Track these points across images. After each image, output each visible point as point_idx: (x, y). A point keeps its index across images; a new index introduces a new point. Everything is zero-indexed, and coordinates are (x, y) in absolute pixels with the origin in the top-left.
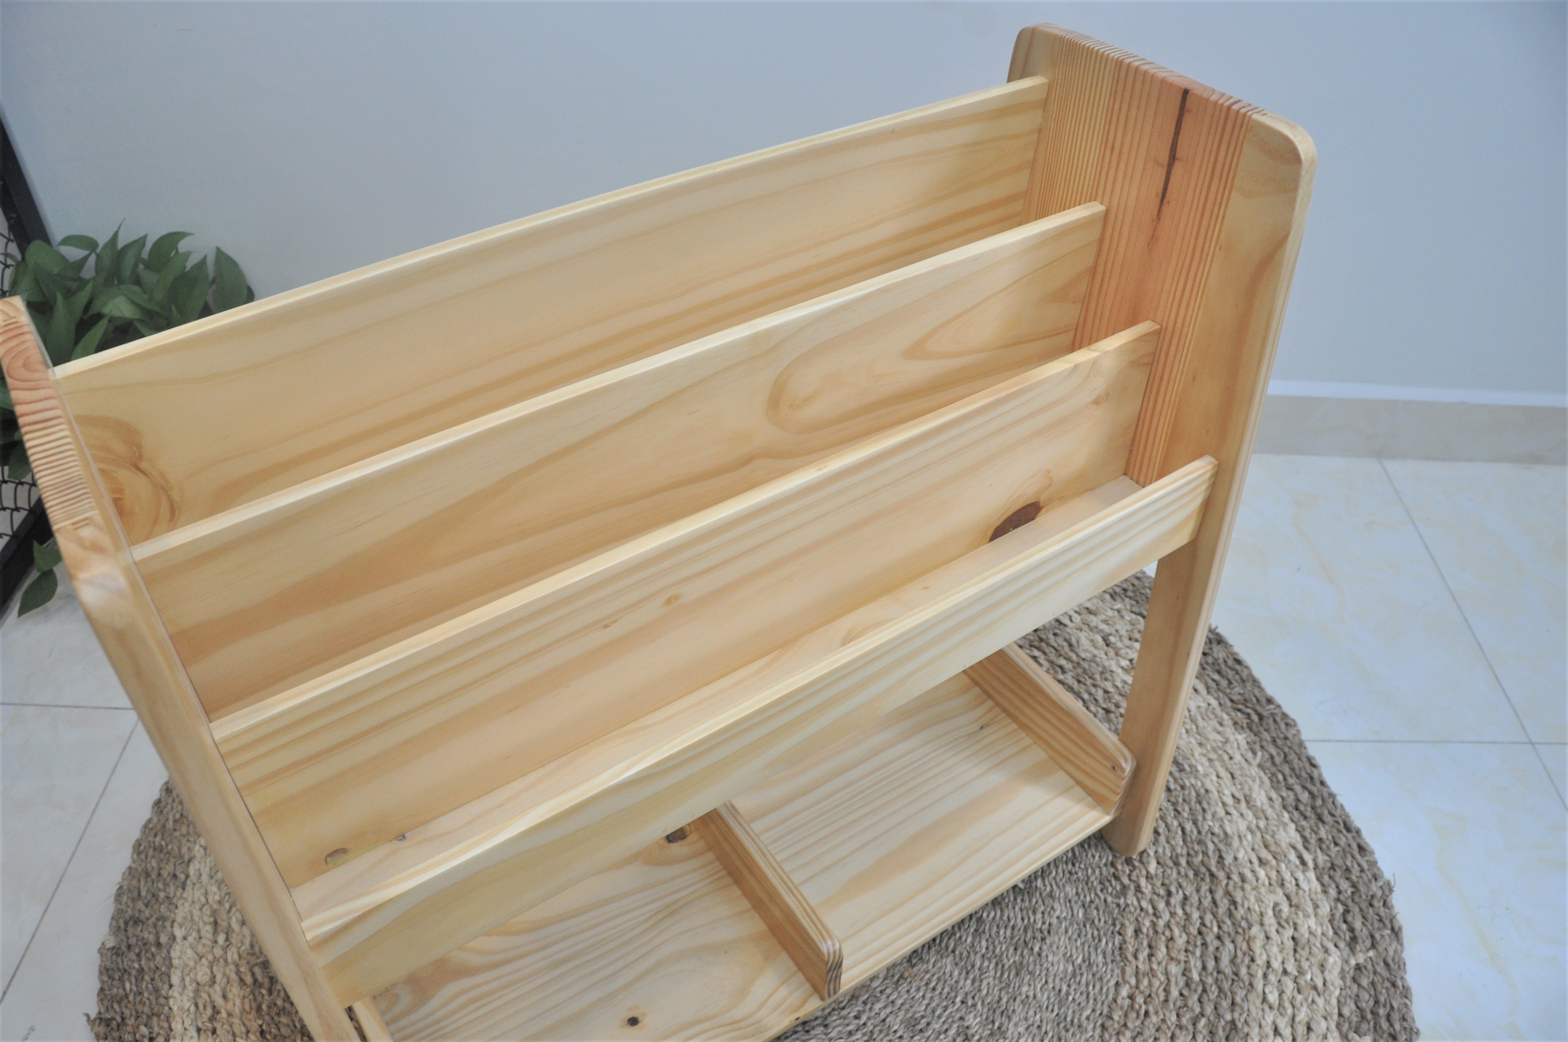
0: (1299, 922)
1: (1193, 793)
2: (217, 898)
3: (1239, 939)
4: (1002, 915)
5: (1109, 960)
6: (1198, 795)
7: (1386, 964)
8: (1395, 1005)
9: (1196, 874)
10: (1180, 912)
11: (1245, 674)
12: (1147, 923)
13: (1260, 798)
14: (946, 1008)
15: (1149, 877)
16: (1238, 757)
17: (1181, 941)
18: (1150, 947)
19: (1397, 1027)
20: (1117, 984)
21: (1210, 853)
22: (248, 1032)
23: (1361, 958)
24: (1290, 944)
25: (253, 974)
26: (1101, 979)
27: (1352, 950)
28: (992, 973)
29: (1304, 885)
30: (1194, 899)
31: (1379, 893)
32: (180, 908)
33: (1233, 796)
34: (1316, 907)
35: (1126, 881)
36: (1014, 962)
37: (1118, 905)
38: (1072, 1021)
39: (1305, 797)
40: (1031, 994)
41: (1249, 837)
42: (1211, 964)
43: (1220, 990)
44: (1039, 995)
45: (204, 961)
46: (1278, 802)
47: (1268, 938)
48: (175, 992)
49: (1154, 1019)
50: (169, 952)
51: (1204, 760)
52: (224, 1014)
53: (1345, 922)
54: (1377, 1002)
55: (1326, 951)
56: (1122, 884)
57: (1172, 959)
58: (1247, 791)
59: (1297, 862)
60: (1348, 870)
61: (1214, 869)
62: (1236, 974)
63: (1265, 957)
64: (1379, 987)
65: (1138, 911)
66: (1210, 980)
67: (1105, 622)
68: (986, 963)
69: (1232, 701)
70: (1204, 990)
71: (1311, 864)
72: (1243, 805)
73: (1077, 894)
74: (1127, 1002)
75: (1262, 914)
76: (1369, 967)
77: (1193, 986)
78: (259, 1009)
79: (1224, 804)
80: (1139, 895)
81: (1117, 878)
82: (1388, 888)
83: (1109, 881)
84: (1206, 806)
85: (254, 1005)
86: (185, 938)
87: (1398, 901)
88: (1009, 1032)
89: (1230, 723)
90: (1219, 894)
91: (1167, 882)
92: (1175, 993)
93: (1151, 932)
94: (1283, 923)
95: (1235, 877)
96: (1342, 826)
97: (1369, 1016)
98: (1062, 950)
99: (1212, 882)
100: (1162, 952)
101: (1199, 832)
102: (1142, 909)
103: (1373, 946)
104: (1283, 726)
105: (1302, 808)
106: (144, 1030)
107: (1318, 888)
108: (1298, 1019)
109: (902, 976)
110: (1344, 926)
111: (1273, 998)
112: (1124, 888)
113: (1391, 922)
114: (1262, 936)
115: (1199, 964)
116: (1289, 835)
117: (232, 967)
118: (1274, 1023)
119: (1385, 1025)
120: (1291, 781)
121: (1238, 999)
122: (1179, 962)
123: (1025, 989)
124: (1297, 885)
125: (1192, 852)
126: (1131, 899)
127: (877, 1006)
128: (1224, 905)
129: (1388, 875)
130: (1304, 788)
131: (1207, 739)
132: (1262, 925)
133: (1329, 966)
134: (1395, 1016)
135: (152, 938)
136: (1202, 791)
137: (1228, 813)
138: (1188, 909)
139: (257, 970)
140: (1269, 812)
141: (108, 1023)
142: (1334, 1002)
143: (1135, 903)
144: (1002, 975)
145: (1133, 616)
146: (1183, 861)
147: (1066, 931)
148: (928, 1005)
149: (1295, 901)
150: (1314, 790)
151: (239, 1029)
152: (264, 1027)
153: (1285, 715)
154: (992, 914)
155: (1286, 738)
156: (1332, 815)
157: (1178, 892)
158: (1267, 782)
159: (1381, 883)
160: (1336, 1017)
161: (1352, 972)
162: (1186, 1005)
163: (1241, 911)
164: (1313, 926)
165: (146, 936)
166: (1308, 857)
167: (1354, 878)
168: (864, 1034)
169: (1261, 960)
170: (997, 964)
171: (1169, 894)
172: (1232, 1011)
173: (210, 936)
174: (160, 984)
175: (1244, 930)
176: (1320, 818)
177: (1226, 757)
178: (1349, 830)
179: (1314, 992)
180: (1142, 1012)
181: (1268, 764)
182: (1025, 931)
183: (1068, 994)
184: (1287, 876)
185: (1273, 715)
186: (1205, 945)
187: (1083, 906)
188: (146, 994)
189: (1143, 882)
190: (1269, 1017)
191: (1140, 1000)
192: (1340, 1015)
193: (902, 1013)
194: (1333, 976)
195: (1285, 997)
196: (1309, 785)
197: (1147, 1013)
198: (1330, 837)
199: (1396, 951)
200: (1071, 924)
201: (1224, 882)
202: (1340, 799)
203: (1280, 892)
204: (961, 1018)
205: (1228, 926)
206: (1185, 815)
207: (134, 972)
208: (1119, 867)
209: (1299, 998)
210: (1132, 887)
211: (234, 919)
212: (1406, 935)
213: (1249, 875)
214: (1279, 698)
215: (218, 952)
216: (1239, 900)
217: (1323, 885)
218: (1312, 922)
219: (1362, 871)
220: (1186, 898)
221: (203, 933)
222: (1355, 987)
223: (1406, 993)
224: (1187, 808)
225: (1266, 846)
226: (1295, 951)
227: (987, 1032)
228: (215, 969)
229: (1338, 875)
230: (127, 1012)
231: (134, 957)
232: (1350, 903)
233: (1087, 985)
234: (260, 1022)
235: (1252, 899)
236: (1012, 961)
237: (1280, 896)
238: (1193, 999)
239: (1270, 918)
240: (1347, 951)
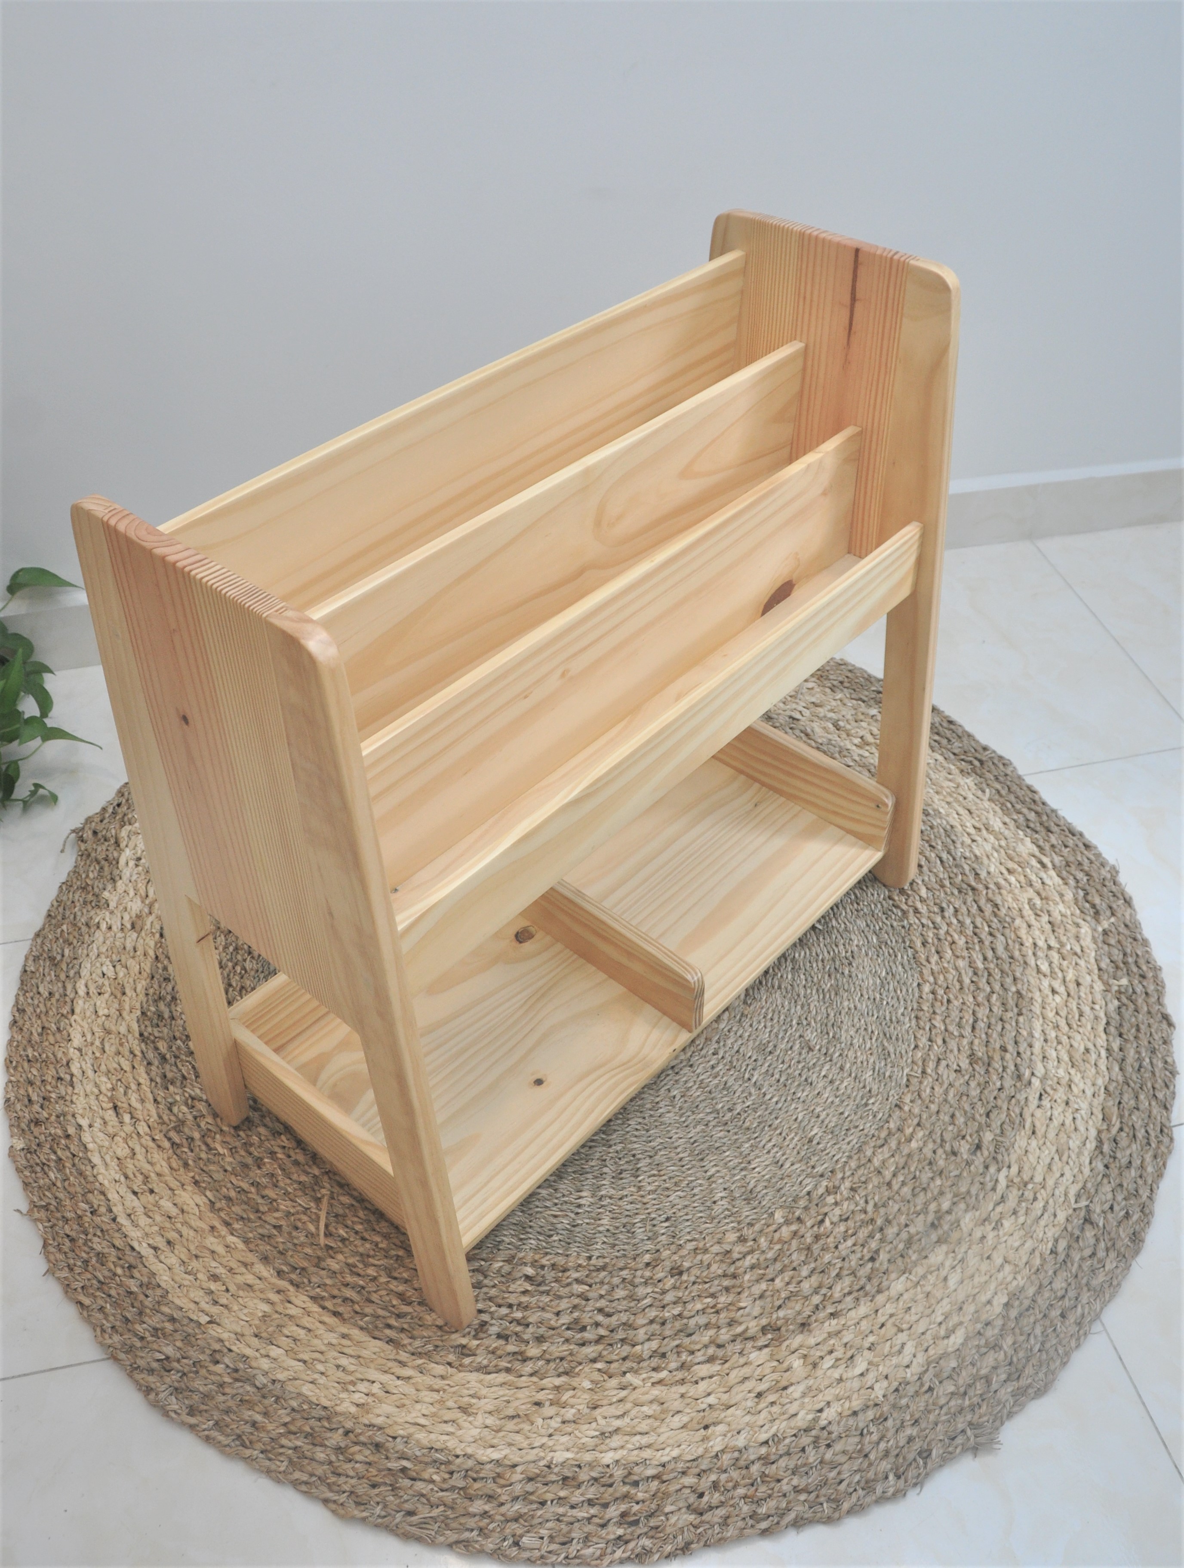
0: (1051, 909)
1: (942, 831)
2: (109, 1086)
3: (1007, 931)
4: (811, 955)
5: (907, 968)
6: (945, 831)
7: (1126, 926)
8: (1139, 953)
9: (960, 892)
10: (955, 921)
11: (960, 732)
12: (931, 935)
13: (996, 824)
14: (786, 1031)
15: (922, 900)
16: (970, 797)
17: (961, 942)
18: (938, 952)
19: (1144, 968)
20: (919, 985)
21: (967, 872)
22: (183, 1185)
23: (1105, 925)
24: (1048, 927)
25: (169, 1139)
26: (904, 983)
27: (1098, 921)
28: (816, 997)
29: (1048, 881)
30: (964, 909)
31: (1109, 876)
32: (77, 1102)
33: (975, 828)
34: (1061, 895)
35: (904, 907)
36: (831, 985)
37: (903, 927)
38: (891, 1020)
39: (1032, 816)
40: (852, 1006)
41: (995, 854)
42: (990, 954)
43: (1002, 971)
44: (859, 1006)
45: (117, 1139)
46: (1012, 825)
47: (1029, 926)
48: (101, 1168)
49: (956, 1003)
50: (80, 1139)
51: (944, 804)
52: (153, 1175)
53: (1087, 901)
54: (1125, 955)
55: (1078, 925)
56: (902, 910)
57: (958, 957)
58: (985, 821)
59: (1039, 866)
60: (1080, 864)
61: (973, 884)
62: (1012, 957)
63: (1031, 940)
64: (1124, 943)
66: (992, 966)
67: (832, 711)
68: (809, 991)
69: (954, 754)
70: (990, 975)
71: (1049, 865)
72: (984, 832)
73: (867, 925)
74: (931, 996)
75: (1020, 910)
76: (1113, 930)
77: (980, 973)
78: (186, 1165)
79: (969, 834)
80: (918, 916)
81: (897, 907)
82: (1114, 871)
83: (890, 910)
84: (954, 838)
85: (181, 1163)
86: (90, 1126)
87: (1122, 879)
88: (843, 1038)
89: (957, 771)
90: (982, 902)
91: (938, 901)
92: (967, 981)
93: (936, 941)
94: (1039, 913)
95: (992, 886)
96: (1067, 833)
97: (1122, 965)
98: (867, 969)
99: (974, 894)
100: (948, 954)
101: (954, 859)
102: (923, 926)
103: (1113, 914)
104: (1001, 766)
105: (1032, 825)
106: (83, 1206)
107: (1061, 882)
108: (1068, 979)
109: (742, 1015)
110: (1087, 905)
111: (1045, 967)
112: (904, 912)
113: (1123, 894)
114: (1025, 925)
115: (981, 957)
116: (1026, 847)
117: (148, 1138)
118: (1050, 985)
119: (1135, 969)
120: (1018, 806)
121: (1018, 975)
122: (964, 958)
123: (846, 1004)
124: (1043, 883)
125: (952, 875)
126: (912, 919)
127: (729, 1042)
128: (988, 909)
129: (1111, 860)
130: (1030, 809)
131: (942, 787)
132: (1022, 917)
133: (1082, 936)
134: (1142, 962)
135: (59, 1132)
136: (948, 827)
137: (973, 841)
138: (960, 918)
139: (172, 1134)
140: (1007, 832)
141: (46, 1207)
142: (1093, 961)
143: (917, 922)
144: (824, 998)
145: (854, 702)
146: (947, 883)
147: (867, 955)
148: (771, 1031)
149: (1044, 895)
150: (1039, 809)
151: (174, 1184)
152: (197, 1178)
153: (1001, 758)
154: (803, 954)
155: (1006, 775)
156: (1058, 825)
157: (948, 907)
158: (997, 809)
159: (1108, 868)
160: (1096, 971)
161: (1101, 938)
162: (978, 989)
163: (1003, 911)
164: (1063, 910)
165: (53, 1132)
166: (1046, 860)
167: (1086, 868)
168: (725, 1065)
169: (1028, 943)
170: (817, 990)
171: (942, 910)
172: (1015, 984)
173: (114, 1118)
174: (83, 1167)
175: (1009, 924)
176: (1049, 830)
177: (961, 799)
178: (1073, 835)
179: (1075, 957)
180: (945, 1001)
181: (997, 797)
182: (833, 960)
183: (882, 999)
184: (1033, 878)
185: (991, 758)
186: (981, 941)
187: (875, 932)
188: (72, 1179)
189: (919, 905)
190: (1046, 983)
191: (941, 992)
192: (1100, 969)
193: (751, 1043)
194: (1087, 942)
195: (1054, 966)
196: (1033, 807)
197: (949, 1001)
198: (1060, 843)
199: (1131, 915)
200: (869, 948)
201: (984, 892)
202: (1061, 813)
203: (1031, 890)
204: (801, 1036)
205: (995, 923)
206: (939, 847)
207: (52, 1164)
208: (896, 898)
209: (1065, 963)
210: (911, 910)
211: (133, 1099)
212: (1136, 902)
213: (1003, 882)
214: (994, 745)
215: (128, 1129)
216: (999, 902)
217: (1063, 879)
218: (1061, 907)
219: (1091, 862)
220: (956, 910)
221: (107, 1118)
222: (1106, 947)
223: (1145, 943)
224: (939, 843)
225: (1011, 859)
226: (1053, 931)
227: (825, 1041)
228: (130, 1143)
229: (1073, 869)
230: (61, 1195)
231: (49, 1151)
232: (1087, 887)
233: (895, 991)
234: (192, 1174)
235: (1010, 900)
236: (829, 985)
237: (1031, 893)
238: (983, 983)
239: (1027, 911)
240: (1093, 922)
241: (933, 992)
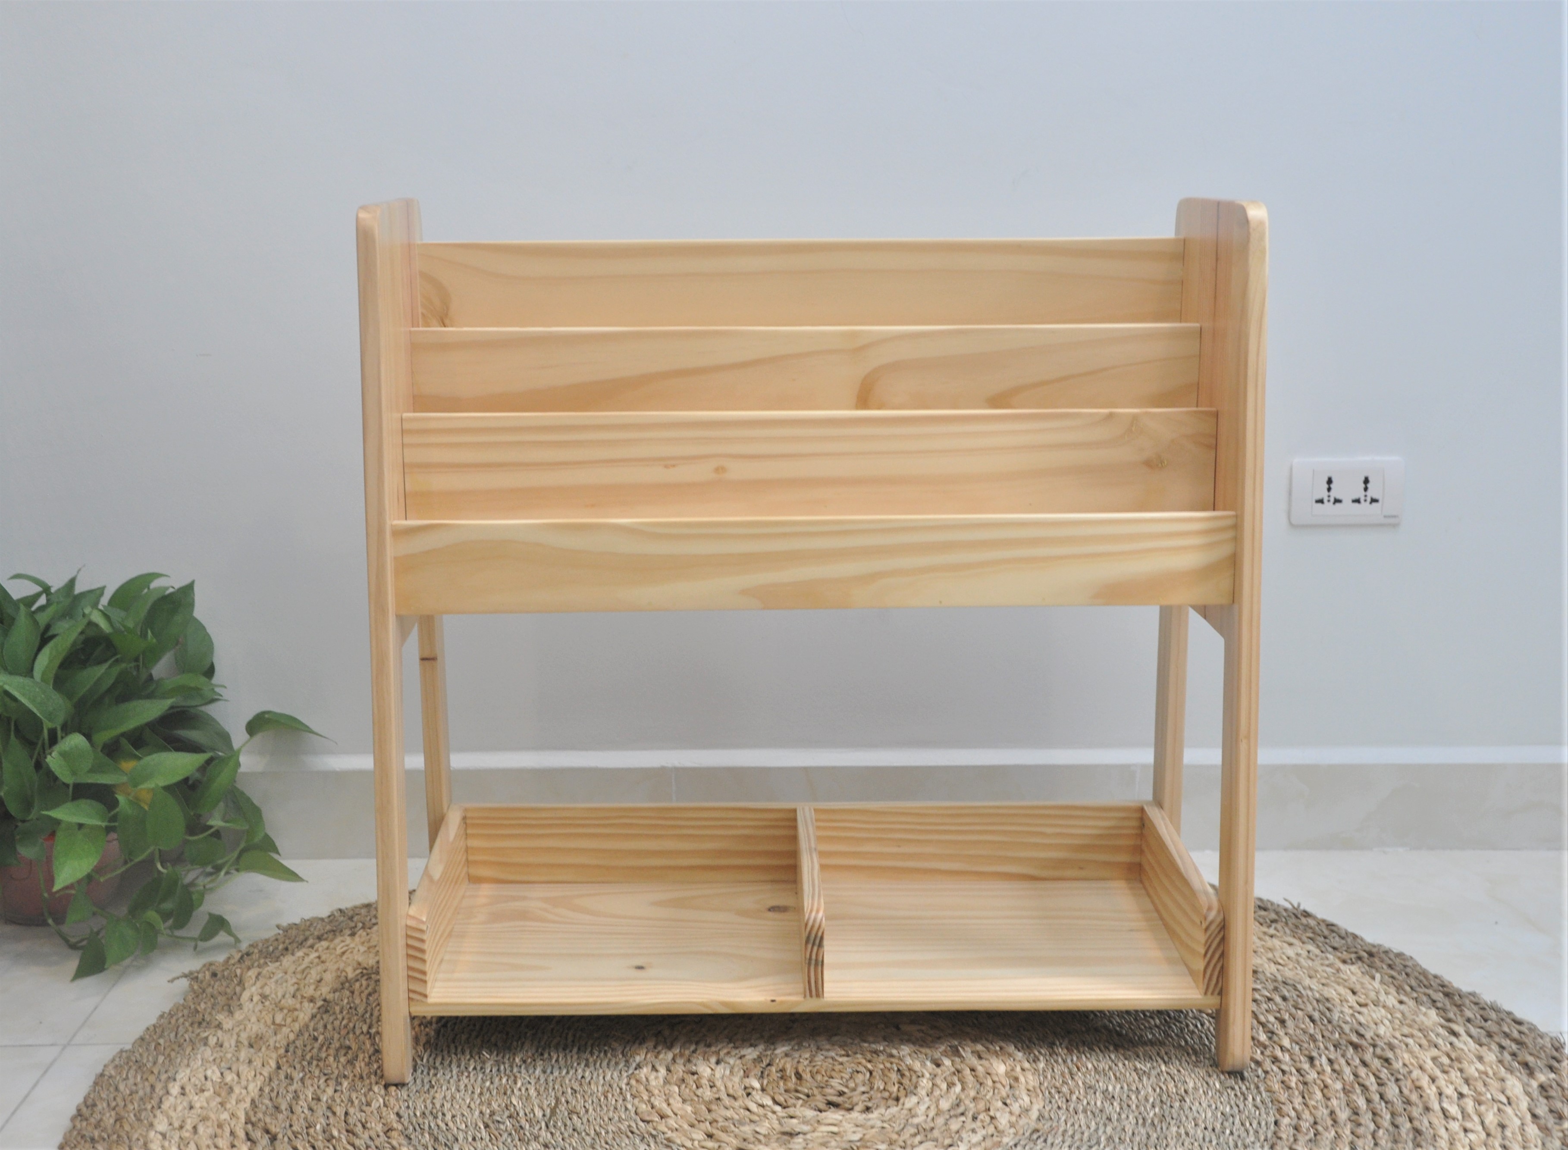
0: (1466, 1067)
1: (1314, 1000)
3: (1402, 1081)
5: (1260, 1106)
6: (1319, 1000)
9: (1337, 1047)
10: (1328, 1069)
11: (1341, 932)
12: (1295, 1079)
13: (1390, 1000)
16: (1355, 979)
17: (1337, 1086)
18: (1304, 1095)
20: (1276, 1119)
21: (1348, 1032)
23: (1544, 1080)
24: (1460, 1080)
26: (1256, 1118)
27: (1532, 1077)
28: (1134, 1122)
29: (1461, 1046)
30: (1342, 1061)
31: (1549, 1044)
33: (1360, 1003)
34: (1480, 1057)
36: (1155, 1114)
39: (1439, 996)
40: (1182, 1131)
41: (1387, 1022)
42: (1376, 1098)
43: (1393, 1112)
46: (1411, 1003)
47: (1433, 1078)
49: (1327, 1135)
53: (1517, 1061)
55: (1504, 1081)
56: (1257, 1060)
57: (1331, 1098)
58: (1375, 998)
59: (1448, 1033)
60: (1507, 1034)
61: (1356, 1042)
62: (1408, 1102)
63: (1434, 1089)
65: (1281, 1073)
66: (1379, 1107)
68: (1124, 1116)
69: (1333, 947)
70: (1376, 1114)
71: (1462, 1032)
72: (1372, 1006)
74: (1292, 1128)
75: (1420, 1065)
76: (1554, 1084)
77: (1362, 1112)
79: (1350, 1006)
80: (1277, 1064)
82: (1557, 1041)
84: (1330, 1006)
89: (1337, 959)
90: (1369, 1057)
91: (1306, 1052)
92: (1343, 1117)
93: (1301, 1087)
94: (1448, 1068)
95: (1382, 1045)
96: (1489, 1010)
98: (1205, 1104)
99: (1357, 1050)
100: (1318, 1096)
101: (1330, 1020)
102: (1284, 1072)
103: (1554, 1073)
104: (1399, 959)
105: (1439, 1003)
107: (1480, 1047)
108: (1487, 1122)
110: (1516, 1063)
111: (1453, 1110)
112: (1260, 1062)
114: (1427, 1078)
115: (1363, 1099)
116: (1430, 1018)
118: (1462, 1126)
120: (1421, 989)
121: (1416, 1115)
122: (1339, 1099)
123: (1174, 1129)
124: (1454, 1046)
125: (1327, 1032)
126: (1270, 1065)
128: (1376, 1062)
129: (1554, 1034)
130: (1436, 991)
131: (1316, 971)
132: (1423, 1071)
133: (1509, 1088)
136: (1323, 999)
137: (1357, 1012)
138: (1336, 1067)
140: (1404, 1007)
142: (1525, 1109)
143: (1275, 1068)
144: (1145, 1123)
146: (1319, 1037)
147: (1206, 1093)
149: (1455, 1056)
150: (1448, 991)
153: (1398, 954)
155: (1405, 966)
156: (1477, 1004)
157: (1320, 1056)
158: (1391, 989)
159: (1548, 1039)
160: (1530, 1117)
161: (1537, 1091)
162: (1359, 1125)
163: (1396, 1065)
164: (1482, 1068)
166: (1457, 1029)
167: (1517, 1038)
169: (1432, 1092)
170: (1136, 1117)
171: (1312, 1059)
172: (1412, 1123)
175: (1404, 1076)
176: (1463, 1008)
177: (1342, 981)
178: (1498, 1012)
179: (1499, 1104)
180: (1312, 1132)
181: (1391, 981)
183: (1224, 1129)
184: (1439, 1041)
185: (1385, 953)
186: (1365, 1088)
187: (1218, 1080)
189: (1279, 1053)
190: (1455, 1126)
191: (1304, 1125)
192: (1535, 1117)
194: (1516, 1093)
195: (1468, 1110)
196: (1441, 990)
197: (1317, 1133)
198: (1479, 1017)
200: (1209, 1089)
201: (1372, 1049)
202: (1481, 995)
203: (1437, 1051)
205: (1384, 1073)
206: (1310, 1010)
209: (1484, 1108)
210: (1268, 1059)
213: (1397, 1043)
216: (1392, 1058)
217: (1482, 1044)
218: (1480, 1067)
219: (1523, 1033)
220: (1331, 1061)
222: (1544, 1099)
224: (1310, 1006)
225: (1409, 1026)
226: (1468, 1083)
229: (1497, 1037)
232: (1517, 1050)
233: (1243, 1124)
235: (1407, 1057)
236: (1151, 1114)
238: (1366, 1118)
239: (1429, 1065)
240: (1525, 1078)
241: (1297, 1128)
